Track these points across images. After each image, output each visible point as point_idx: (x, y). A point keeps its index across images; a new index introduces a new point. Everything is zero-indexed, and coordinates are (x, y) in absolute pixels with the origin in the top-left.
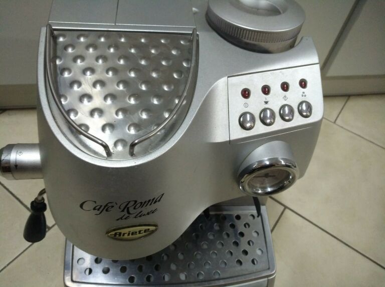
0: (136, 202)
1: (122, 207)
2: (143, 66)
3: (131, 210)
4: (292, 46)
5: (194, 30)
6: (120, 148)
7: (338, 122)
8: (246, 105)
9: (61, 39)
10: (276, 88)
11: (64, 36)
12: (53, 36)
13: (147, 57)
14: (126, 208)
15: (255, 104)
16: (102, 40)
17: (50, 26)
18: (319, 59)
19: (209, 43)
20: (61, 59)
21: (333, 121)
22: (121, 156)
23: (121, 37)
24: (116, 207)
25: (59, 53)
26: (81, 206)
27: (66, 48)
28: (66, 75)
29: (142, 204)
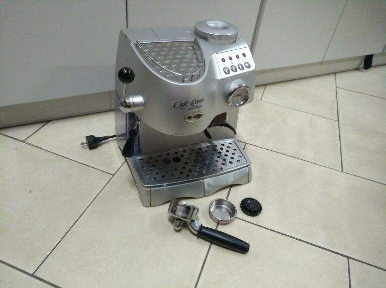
0: (196, 100)
3: (194, 105)
4: (235, 42)
5: (195, 39)
8: (225, 65)
10: (234, 58)
14: (192, 104)
15: (228, 64)
18: (248, 44)
22: (187, 82)
26: (174, 107)
29: (198, 102)
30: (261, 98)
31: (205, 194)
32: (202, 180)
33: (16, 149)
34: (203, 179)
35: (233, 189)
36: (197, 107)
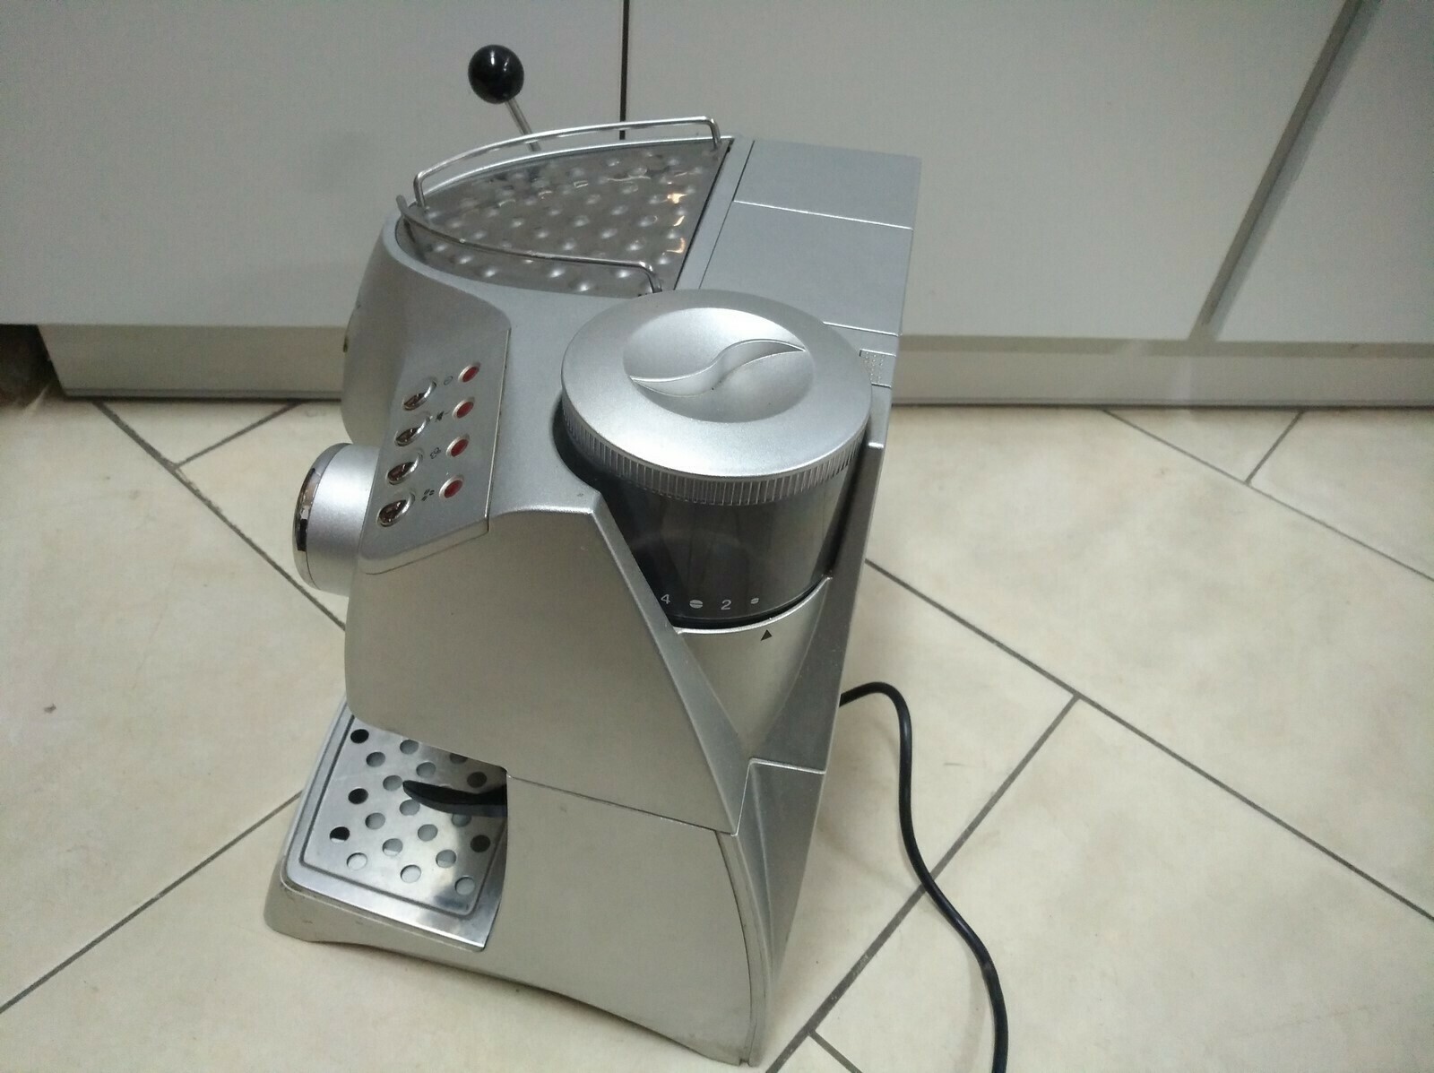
7: (1259, 481)
21: (1244, 477)
30: (1252, 476)
33: (135, 495)
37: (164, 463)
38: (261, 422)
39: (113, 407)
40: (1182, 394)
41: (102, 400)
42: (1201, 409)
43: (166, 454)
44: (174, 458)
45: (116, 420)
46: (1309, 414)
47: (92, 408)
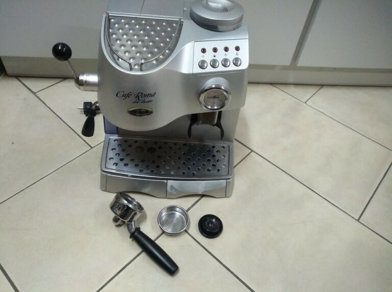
0: (142, 93)
1: (136, 95)
2: (152, 35)
3: (140, 98)
5: (180, 19)
6: (136, 67)
7: (309, 102)
8: (203, 57)
9: (112, 20)
10: (221, 50)
11: (114, 19)
12: (109, 19)
13: (155, 31)
14: (137, 97)
16: (133, 21)
17: (108, 13)
19: (189, 26)
20: (112, 29)
22: (136, 70)
23: (142, 21)
24: (133, 95)
25: (111, 26)
26: (117, 95)
27: (114, 24)
28: (114, 36)
29: (145, 96)
30: (307, 101)
31: (167, 196)
32: (165, 181)
33: (25, 99)
34: (167, 179)
35: (204, 199)
36: (144, 102)
37: (32, 92)
38: (57, 83)
39: (20, 79)
40: (291, 81)
41: (17, 77)
42: (296, 84)
43: (33, 90)
44: (35, 91)
45: (21, 82)
46: (325, 87)
47: (15, 79)
